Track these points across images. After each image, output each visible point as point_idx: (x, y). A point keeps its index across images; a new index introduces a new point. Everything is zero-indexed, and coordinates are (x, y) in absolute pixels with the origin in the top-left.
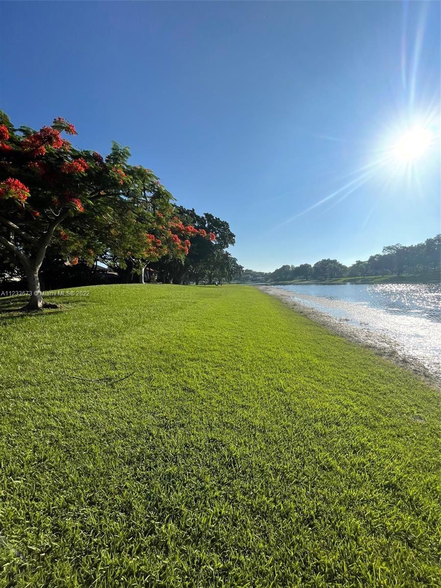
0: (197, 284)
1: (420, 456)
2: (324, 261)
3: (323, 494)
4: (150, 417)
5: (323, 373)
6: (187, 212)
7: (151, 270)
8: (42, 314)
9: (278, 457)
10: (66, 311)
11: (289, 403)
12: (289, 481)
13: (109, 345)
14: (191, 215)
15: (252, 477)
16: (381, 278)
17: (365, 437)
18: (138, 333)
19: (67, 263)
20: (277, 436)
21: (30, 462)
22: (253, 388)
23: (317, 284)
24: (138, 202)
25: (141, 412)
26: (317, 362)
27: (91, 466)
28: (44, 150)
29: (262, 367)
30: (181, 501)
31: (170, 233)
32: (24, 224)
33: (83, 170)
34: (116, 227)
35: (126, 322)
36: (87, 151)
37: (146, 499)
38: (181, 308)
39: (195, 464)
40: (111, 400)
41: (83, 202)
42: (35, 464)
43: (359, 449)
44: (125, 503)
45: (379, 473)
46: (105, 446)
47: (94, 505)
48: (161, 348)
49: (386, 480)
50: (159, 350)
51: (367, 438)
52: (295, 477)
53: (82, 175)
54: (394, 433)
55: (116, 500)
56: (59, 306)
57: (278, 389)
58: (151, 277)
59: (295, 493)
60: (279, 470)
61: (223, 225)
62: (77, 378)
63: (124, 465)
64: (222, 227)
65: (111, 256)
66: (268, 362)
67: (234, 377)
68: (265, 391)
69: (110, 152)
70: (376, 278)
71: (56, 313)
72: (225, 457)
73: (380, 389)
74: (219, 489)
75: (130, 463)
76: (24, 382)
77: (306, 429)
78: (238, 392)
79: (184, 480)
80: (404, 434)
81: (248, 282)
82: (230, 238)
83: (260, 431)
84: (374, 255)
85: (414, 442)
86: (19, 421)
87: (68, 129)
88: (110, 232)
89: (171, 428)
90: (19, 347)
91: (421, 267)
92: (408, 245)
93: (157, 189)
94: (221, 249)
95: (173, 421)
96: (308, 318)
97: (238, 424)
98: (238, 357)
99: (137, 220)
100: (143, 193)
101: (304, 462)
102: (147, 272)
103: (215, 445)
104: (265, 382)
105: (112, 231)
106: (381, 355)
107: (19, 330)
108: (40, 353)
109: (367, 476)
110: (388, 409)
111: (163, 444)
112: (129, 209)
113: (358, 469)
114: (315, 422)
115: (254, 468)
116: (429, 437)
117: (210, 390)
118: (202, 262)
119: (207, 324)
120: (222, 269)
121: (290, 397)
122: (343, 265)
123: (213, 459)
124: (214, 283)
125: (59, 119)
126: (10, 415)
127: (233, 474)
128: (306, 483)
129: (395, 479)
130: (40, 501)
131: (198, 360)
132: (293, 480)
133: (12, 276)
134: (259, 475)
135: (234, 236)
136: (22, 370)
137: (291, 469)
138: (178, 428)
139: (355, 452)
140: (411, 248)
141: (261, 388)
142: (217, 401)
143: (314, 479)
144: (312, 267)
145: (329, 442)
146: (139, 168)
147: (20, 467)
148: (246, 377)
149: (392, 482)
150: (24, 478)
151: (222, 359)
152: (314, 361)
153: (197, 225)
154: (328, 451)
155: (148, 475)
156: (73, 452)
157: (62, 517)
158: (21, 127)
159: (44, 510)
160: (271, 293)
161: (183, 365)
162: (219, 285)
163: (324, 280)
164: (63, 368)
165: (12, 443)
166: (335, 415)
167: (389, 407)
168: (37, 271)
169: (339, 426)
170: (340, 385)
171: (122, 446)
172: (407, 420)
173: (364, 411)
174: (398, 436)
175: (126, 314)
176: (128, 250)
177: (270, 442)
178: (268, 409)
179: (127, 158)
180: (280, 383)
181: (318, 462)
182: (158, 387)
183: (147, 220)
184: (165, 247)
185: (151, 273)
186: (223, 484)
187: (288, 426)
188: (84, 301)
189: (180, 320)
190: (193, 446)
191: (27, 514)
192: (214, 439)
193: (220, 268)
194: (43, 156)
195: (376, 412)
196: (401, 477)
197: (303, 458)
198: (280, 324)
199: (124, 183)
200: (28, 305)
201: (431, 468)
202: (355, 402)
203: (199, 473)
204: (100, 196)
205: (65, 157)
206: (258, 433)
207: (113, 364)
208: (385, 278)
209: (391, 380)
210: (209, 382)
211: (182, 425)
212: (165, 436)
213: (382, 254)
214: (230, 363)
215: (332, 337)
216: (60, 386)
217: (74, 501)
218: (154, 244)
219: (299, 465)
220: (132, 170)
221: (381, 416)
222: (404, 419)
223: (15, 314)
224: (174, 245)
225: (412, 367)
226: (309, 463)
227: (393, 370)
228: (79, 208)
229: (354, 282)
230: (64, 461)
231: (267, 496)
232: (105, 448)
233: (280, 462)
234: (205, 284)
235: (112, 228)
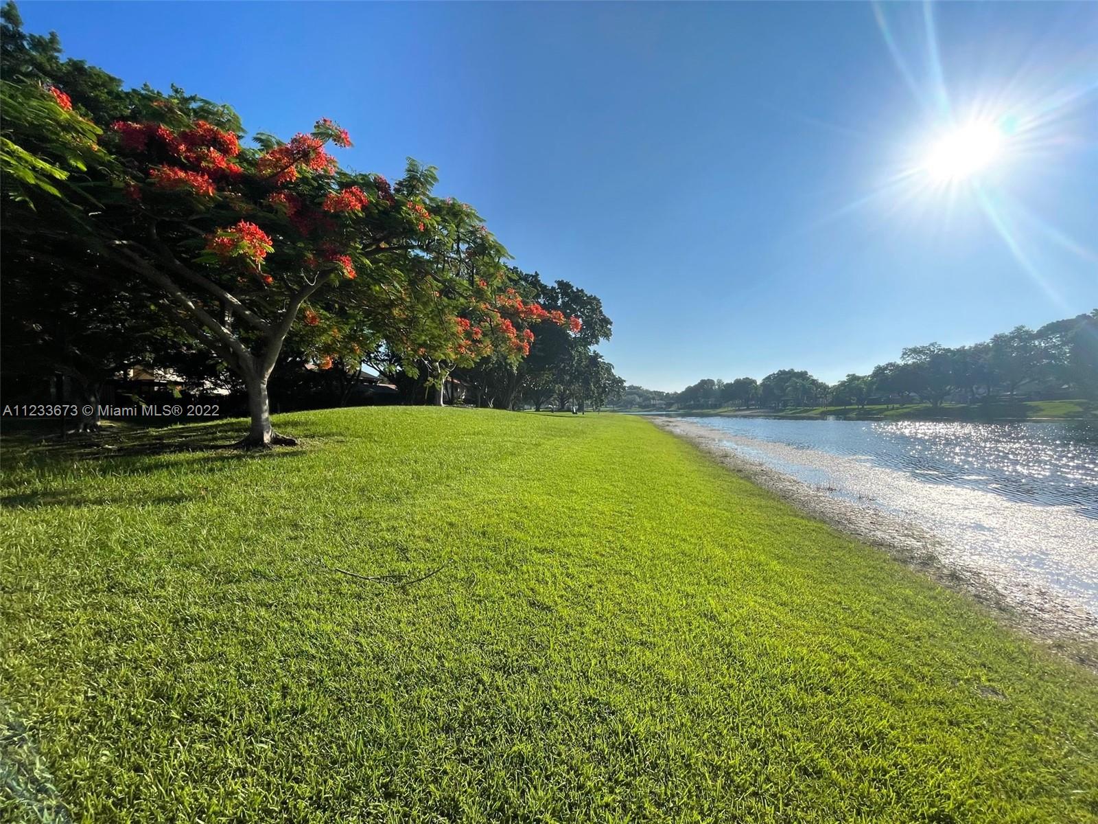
0: (537, 410)
1: (1000, 766)
2: (782, 373)
3: (808, 819)
4: (475, 650)
5: (790, 591)
6: (525, 278)
7: (456, 381)
8: (271, 455)
9: (714, 742)
10: (311, 451)
11: (730, 644)
12: (740, 789)
13: (391, 517)
14: (531, 283)
15: (671, 776)
16: (898, 409)
17: (884, 719)
18: (440, 497)
19: (310, 366)
20: (711, 703)
21: (279, 714)
22: (659, 610)
23: (767, 417)
24: (444, 260)
25: (458, 640)
26: (778, 568)
27: (382, 730)
28: (294, 172)
29: (672, 572)
30: (545, 807)
31: (497, 318)
32: (247, 297)
33: (358, 207)
34: (402, 303)
35: (417, 476)
36: (365, 176)
37: (481, 796)
38: (512, 454)
39: (563, 742)
40: (405, 615)
41: (355, 262)
42: (288, 718)
43: (873, 742)
44: (446, 799)
45: (916, 790)
46: (403, 696)
47: (395, 798)
48: (483, 527)
49: (932, 806)
50: (481, 530)
51: (888, 721)
52: (751, 784)
53: (356, 215)
54: (941, 716)
55: (429, 792)
56: (298, 441)
57: (706, 616)
58: (455, 395)
59: (752, 814)
60: (719, 768)
61: (590, 304)
62: (342, 572)
63: (439, 733)
64: (589, 307)
65: (385, 355)
66: (683, 563)
67: (621, 586)
68: (681, 616)
69: (403, 176)
70: (887, 410)
71: (294, 454)
72: (617, 734)
73: (907, 629)
74: (612, 791)
75: (448, 729)
76: (255, 573)
77: (765, 695)
78: (632, 616)
79: (546, 769)
80: (963, 719)
81: (633, 409)
82: (602, 327)
83: (678, 691)
84: (883, 364)
85: (984, 738)
86: (253, 642)
87: (338, 139)
88: (391, 312)
89: (514, 673)
90: (238, 511)
91: (981, 391)
92: (954, 346)
93: (480, 238)
94: (585, 346)
95: (517, 661)
96: (753, 483)
97: (636, 675)
98: (626, 550)
99: (441, 292)
100: (455, 246)
101: (767, 756)
102: (449, 386)
103: (597, 710)
104: (681, 600)
105: (396, 312)
106: (905, 562)
107: (236, 483)
108: (275, 524)
109: (893, 795)
110: (926, 669)
111: (504, 701)
112: (427, 273)
113: (874, 780)
114: (783, 683)
115: (672, 759)
116: (1015, 731)
117: (579, 609)
118: (550, 369)
119: (564, 485)
120: (586, 383)
121: (730, 631)
122: (820, 381)
123: (595, 736)
124: (569, 410)
125: (325, 121)
126: (238, 629)
127: (634, 766)
128: (774, 796)
129: (949, 806)
130: (302, 782)
131: (552, 551)
132: (748, 789)
133: (216, 385)
134: (682, 773)
135: (611, 323)
136: (248, 553)
137: (742, 768)
138: (526, 674)
139: (865, 747)
140: (961, 352)
141: (674, 611)
142: (594, 630)
143: (788, 790)
144: (759, 383)
145: (813, 723)
146: (451, 202)
147: (264, 721)
148: (645, 590)
149: (943, 811)
150: (272, 740)
151: (597, 553)
152: (772, 566)
153: (542, 303)
154: (812, 740)
155: (481, 754)
156: (350, 702)
157: (341, 814)
158: (258, 134)
159: (311, 798)
160: (678, 431)
161: (526, 560)
162: (580, 414)
163: (782, 411)
164: (316, 552)
165: (246, 678)
166: (820, 672)
167: (929, 665)
168: (266, 379)
169: (830, 693)
170: (827, 615)
171: (433, 699)
172: (966, 693)
173: (877, 670)
174: (951, 723)
175: (416, 462)
176: (421, 346)
177: (699, 714)
178: (690, 651)
179: (432, 185)
180: (710, 604)
181: (793, 760)
182: (484, 597)
183: (458, 293)
184: (488, 341)
185: (454, 387)
186: (617, 782)
187: (731, 686)
188: (341, 434)
189: (512, 476)
190: (557, 709)
191: (284, 802)
192: (595, 700)
193: (583, 382)
194: (292, 183)
195: (902, 673)
196: (963, 804)
197: (763, 748)
198: (700, 492)
199: (426, 229)
200: (247, 438)
201: (1024, 792)
202: (859, 650)
203: (572, 758)
204: (379, 250)
205: (327, 183)
206: (674, 695)
207: (402, 550)
208: (905, 410)
209: (929, 613)
210: (577, 595)
211: (535, 670)
212: (506, 688)
213: (901, 362)
214: (612, 561)
215: (804, 522)
216: (315, 584)
217: (360, 787)
218: (468, 335)
219: (756, 761)
220: (438, 206)
221: (914, 681)
222: (962, 692)
223: (227, 453)
224: (503, 337)
225: (970, 588)
226: (776, 759)
227: (931, 593)
228: (349, 272)
229: (842, 415)
230: (335, 717)
231: (701, 813)
232: (402, 700)
233: (720, 752)
234: (552, 411)
235: (396, 306)
